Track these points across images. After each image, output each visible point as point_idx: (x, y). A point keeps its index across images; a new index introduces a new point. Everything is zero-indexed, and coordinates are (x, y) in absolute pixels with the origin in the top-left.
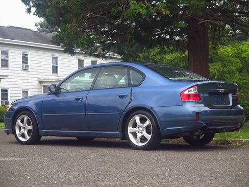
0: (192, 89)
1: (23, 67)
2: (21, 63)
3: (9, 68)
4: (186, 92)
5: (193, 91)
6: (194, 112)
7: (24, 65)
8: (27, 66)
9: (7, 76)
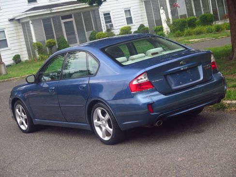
0: (142, 77)
4: (135, 83)
5: (144, 79)
6: (145, 104)
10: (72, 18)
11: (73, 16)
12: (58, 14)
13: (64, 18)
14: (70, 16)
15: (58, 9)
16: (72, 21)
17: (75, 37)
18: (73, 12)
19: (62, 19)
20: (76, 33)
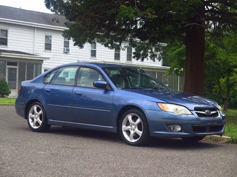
1: (64, 50)
2: (63, 47)
3: (52, 51)
7: (66, 48)
8: (68, 50)
9: (49, 58)
10: (16, 65)
11: (18, 64)
12: (5, 59)
13: (9, 64)
14: (15, 64)
15: (7, 55)
16: (16, 69)
17: (16, 84)
18: (19, 60)
19: (8, 65)
20: (17, 80)
